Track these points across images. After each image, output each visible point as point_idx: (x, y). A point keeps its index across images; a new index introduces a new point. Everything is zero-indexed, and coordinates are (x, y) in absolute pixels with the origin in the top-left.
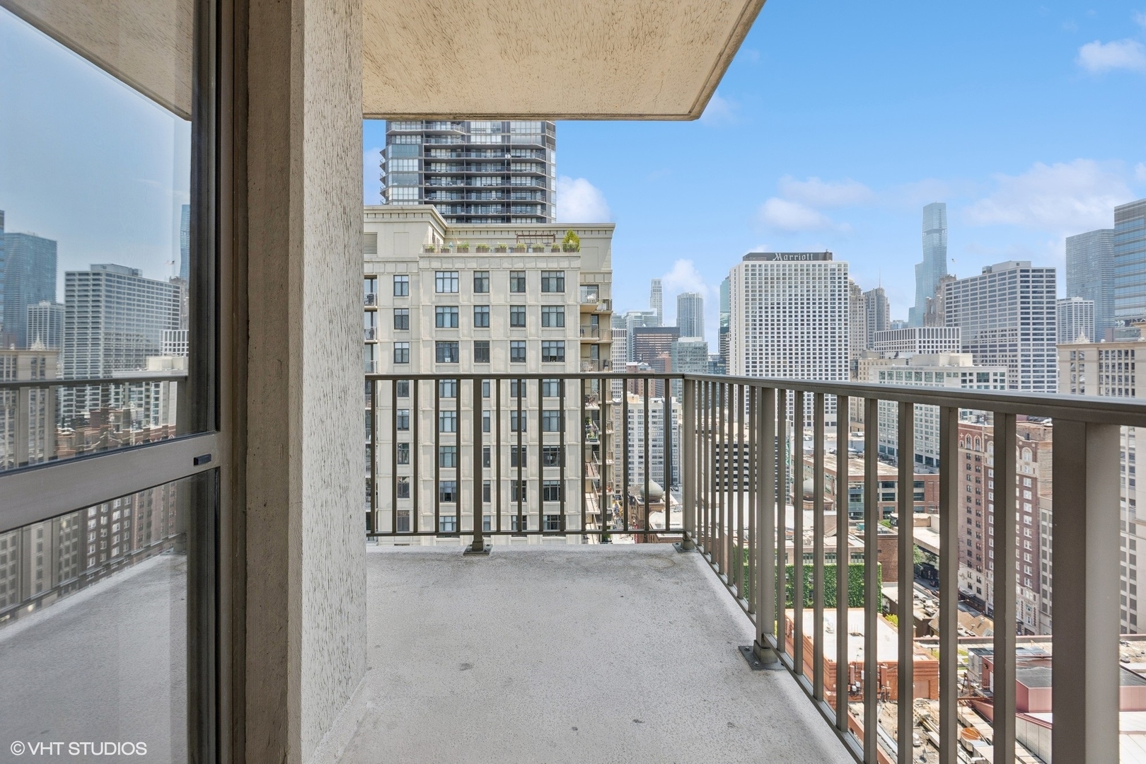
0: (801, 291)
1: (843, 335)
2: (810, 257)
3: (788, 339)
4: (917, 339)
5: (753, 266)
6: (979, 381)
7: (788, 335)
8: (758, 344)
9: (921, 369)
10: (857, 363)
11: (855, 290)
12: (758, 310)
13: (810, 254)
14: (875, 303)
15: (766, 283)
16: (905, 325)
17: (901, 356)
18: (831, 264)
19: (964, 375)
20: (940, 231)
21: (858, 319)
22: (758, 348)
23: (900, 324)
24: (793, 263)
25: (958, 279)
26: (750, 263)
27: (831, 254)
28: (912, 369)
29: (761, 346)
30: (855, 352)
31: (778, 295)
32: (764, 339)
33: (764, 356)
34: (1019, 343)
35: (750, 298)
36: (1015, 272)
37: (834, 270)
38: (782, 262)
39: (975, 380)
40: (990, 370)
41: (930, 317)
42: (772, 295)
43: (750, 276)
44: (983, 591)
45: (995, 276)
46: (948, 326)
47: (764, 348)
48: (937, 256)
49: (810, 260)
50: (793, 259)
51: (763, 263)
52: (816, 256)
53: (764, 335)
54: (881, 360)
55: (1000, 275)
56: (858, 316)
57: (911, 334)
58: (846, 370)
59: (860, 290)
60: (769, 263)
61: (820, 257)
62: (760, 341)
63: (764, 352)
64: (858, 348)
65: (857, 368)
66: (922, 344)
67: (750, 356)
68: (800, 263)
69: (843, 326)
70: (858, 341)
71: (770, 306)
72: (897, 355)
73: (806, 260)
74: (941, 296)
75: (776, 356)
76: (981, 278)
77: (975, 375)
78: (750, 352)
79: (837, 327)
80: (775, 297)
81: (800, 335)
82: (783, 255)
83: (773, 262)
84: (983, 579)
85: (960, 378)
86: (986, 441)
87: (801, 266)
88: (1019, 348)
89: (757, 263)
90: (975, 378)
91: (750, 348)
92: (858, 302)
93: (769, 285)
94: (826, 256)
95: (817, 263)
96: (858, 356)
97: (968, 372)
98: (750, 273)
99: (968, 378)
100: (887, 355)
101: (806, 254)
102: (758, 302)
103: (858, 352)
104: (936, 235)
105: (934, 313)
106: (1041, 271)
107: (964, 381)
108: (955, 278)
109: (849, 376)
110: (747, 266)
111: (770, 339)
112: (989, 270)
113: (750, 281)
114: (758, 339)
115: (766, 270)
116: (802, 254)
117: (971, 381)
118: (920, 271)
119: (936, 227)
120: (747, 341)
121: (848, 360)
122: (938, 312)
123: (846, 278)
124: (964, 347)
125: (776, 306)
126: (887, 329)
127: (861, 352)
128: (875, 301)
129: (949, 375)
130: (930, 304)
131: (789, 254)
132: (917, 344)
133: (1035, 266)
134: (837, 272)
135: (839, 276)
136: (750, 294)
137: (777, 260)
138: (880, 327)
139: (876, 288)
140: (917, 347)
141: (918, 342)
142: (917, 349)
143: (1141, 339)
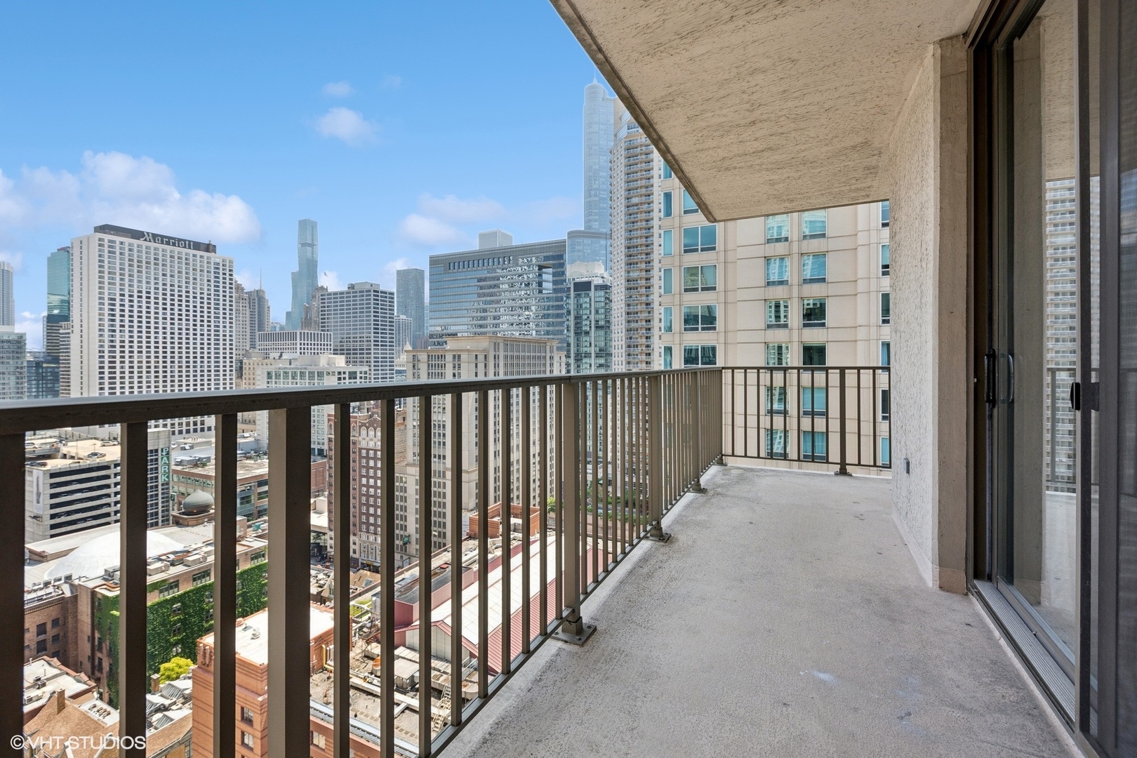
0: (179, 281)
1: (228, 334)
2: (189, 245)
3: (161, 335)
4: (298, 341)
5: (111, 241)
6: (350, 378)
8: (118, 339)
9: (306, 369)
10: (241, 363)
11: (239, 288)
12: (118, 298)
13: (190, 241)
14: (257, 302)
15: (130, 265)
16: (282, 328)
17: (285, 356)
18: (215, 258)
19: (339, 373)
20: (312, 245)
21: (241, 319)
22: (118, 344)
23: (278, 326)
24: (169, 248)
25: (330, 290)
26: (107, 237)
27: (215, 246)
28: (298, 369)
29: (122, 342)
30: (238, 352)
32: (127, 334)
33: (127, 355)
34: (372, 347)
36: (370, 291)
37: (218, 264)
38: (152, 245)
39: (347, 378)
40: (358, 369)
41: (307, 322)
42: (140, 282)
43: (106, 254)
44: (357, 552)
45: (356, 292)
46: (322, 330)
47: (127, 344)
48: (309, 269)
49: (190, 248)
50: (168, 243)
51: (127, 240)
52: (197, 246)
53: (127, 328)
54: (266, 361)
55: (360, 292)
56: (241, 315)
57: (292, 336)
58: (231, 371)
59: (243, 289)
60: (135, 242)
61: (202, 247)
62: (121, 336)
64: (241, 348)
65: (241, 368)
66: (302, 346)
67: (106, 354)
68: (176, 249)
69: (228, 325)
70: (241, 340)
71: (136, 294)
72: (281, 356)
73: (185, 247)
74: (316, 304)
76: (347, 293)
77: (347, 373)
78: (106, 349)
79: (221, 325)
80: (144, 285)
82: (154, 236)
83: (141, 242)
84: (357, 542)
85: (337, 376)
86: (360, 427)
87: (179, 253)
88: (372, 351)
89: (118, 239)
90: (347, 376)
92: (241, 301)
93: (136, 269)
94: (209, 248)
95: (199, 253)
96: (242, 356)
97: (342, 371)
98: (106, 249)
99: (342, 376)
100: (272, 355)
101: (185, 241)
102: (118, 287)
103: (241, 352)
104: (309, 249)
105: (311, 319)
106: (386, 293)
107: (339, 379)
108: (327, 289)
109: (234, 377)
110: (100, 240)
112: (352, 287)
113: (106, 260)
114: (118, 334)
115: (130, 250)
116: (180, 240)
117: (344, 378)
118: (296, 279)
119: (309, 241)
121: (234, 360)
122: (314, 318)
123: (231, 275)
124: (334, 350)
126: (268, 330)
127: (244, 352)
128: (256, 301)
129: (328, 374)
130: (308, 310)
131: (163, 237)
132: (298, 346)
133: (382, 288)
134: (221, 267)
135: (223, 272)
136: (106, 275)
137: (146, 240)
138: (261, 327)
139: (257, 288)
140: (298, 349)
141: (298, 344)
142: (298, 351)
143: (448, 347)
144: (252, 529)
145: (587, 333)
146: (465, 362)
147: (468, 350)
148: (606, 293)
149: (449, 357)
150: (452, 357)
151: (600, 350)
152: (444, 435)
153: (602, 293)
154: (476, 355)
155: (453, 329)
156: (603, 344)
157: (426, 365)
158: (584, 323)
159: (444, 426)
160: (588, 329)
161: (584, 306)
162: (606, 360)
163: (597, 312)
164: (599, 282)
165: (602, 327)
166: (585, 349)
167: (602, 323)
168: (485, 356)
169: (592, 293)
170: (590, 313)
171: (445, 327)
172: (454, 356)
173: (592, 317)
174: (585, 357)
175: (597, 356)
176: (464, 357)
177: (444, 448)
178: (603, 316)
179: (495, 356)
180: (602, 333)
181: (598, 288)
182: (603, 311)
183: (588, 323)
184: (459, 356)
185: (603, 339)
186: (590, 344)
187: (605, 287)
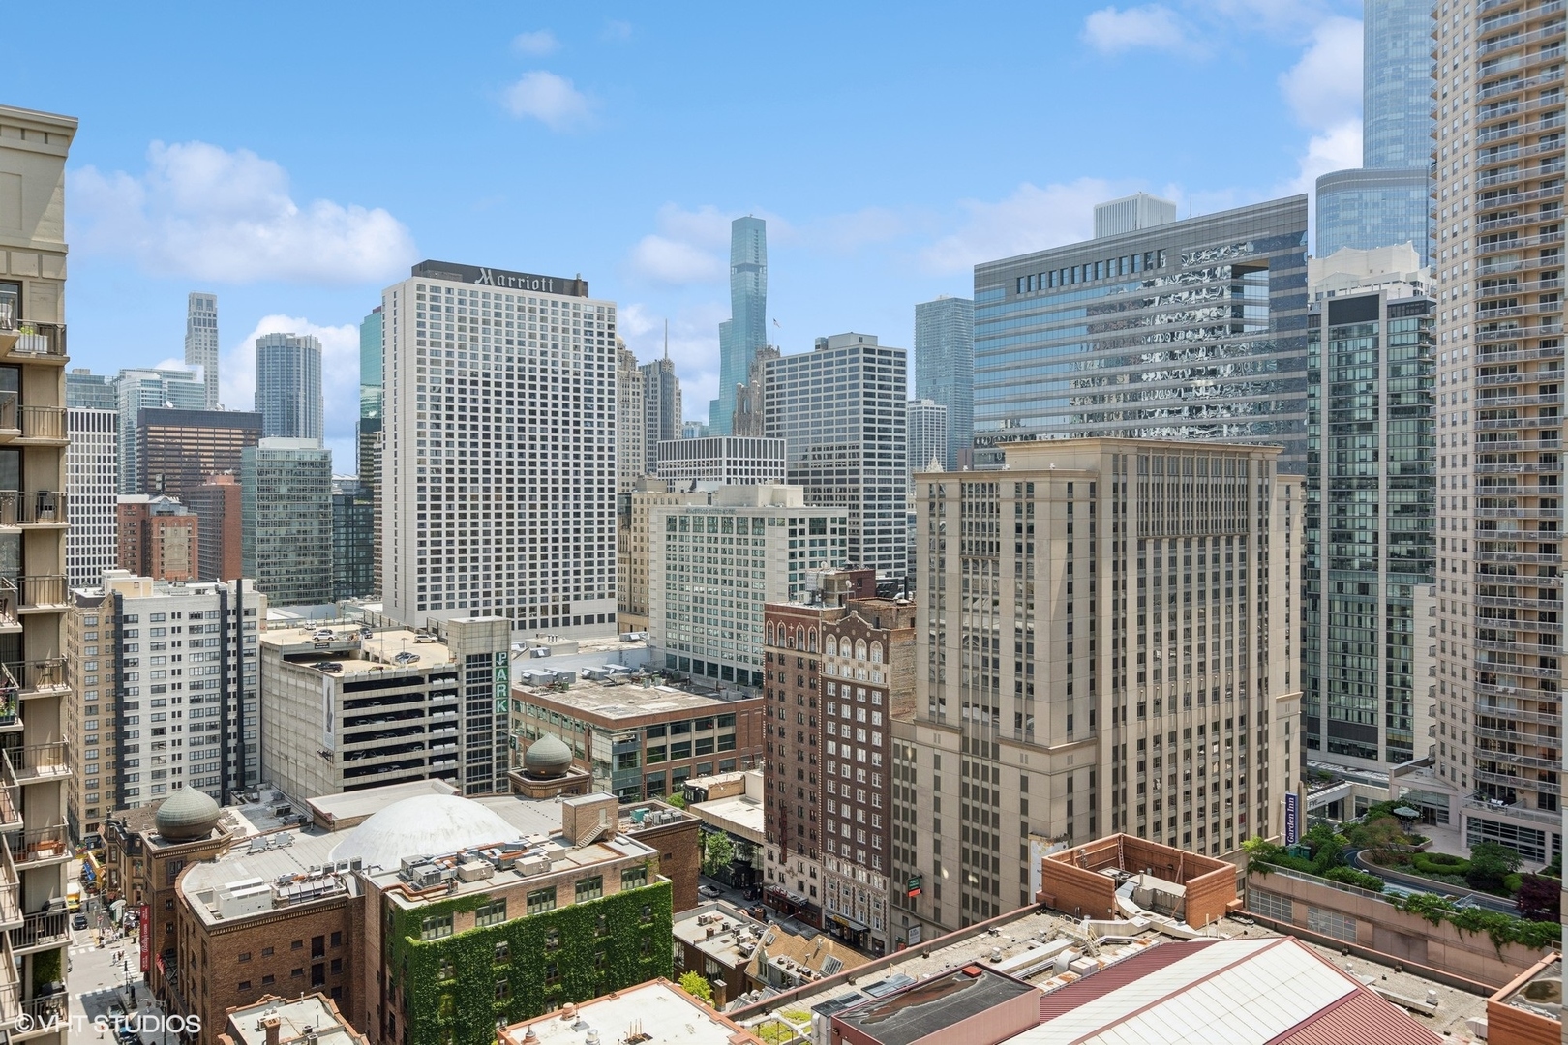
0: (531, 352)
1: (606, 445)
2: (547, 284)
3: (504, 450)
4: (725, 458)
5: (434, 289)
6: (812, 532)
7: (504, 442)
8: (444, 458)
9: (732, 511)
10: (629, 500)
11: (627, 359)
12: (444, 386)
13: (547, 278)
14: (661, 382)
15: (461, 329)
16: (704, 432)
17: (701, 487)
18: (586, 304)
19: (792, 521)
20: (756, 268)
21: (631, 417)
22: (444, 467)
23: (697, 429)
24: (515, 293)
25: (784, 354)
26: (429, 282)
27: (586, 283)
28: (718, 511)
29: (450, 462)
30: (625, 479)
31: (486, 357)
32: (456, 449)
33: (456, 485)
34: (862, 468)
35: (428, 357)
36: (857, 351)
37: (591, 316)
38: (493, 290)
39: (807, 531)
40: (829, 513)
41: (742, 420)
42: (474, 356)
43: (428, 312)
44: (819, 892)
45: (831, 355)
46: (768, 435)
47: (456, 467)
48: (751, 312)
49: (547, 291)
50: (515, 285)
51: (457, 285)
52: (558, 285)
53: (456, 440)
54: (669, 495)
55: (839, 354)
56: (631, 410)
57: (714, 448)
58: (611, 514)
59: (634, 361)
60: (468, 287)
61: (566, 289)
62: (448, 453)
63: (456, 475)
64: (631, 471)
65: (629, 509)
66: (732, 467)
67: (428, 484)
68: (528, 294)
69: (606, 429)
70: (631, 457)
71: (468, 379)
72: (693, 486)
73: (540, 290)
74: (758, 382)
75: (481, 484)
76: (815, 357)
77: (807, 521)
78: (428, 475)
79: (596, 429)
80: (480, 361)
81: (527, 443)
82: (496, 273)
83: (476, 287)
84: (818, 872)
85: (788, 527)
86: (824, 634)
87: (531, 301)
88: (862, 476)
89: (444, 284)
90: (806, 527)
91: (428, 466)
92: (631, 383)
93: (468, 334)
94: (577, 288)
95: (561, 298)
96: (631, 487)
97: (798, 516)
98: (428, 303)
99: (798, 527)
100: (678, 485)
101: (540, 277)
102: (444, 367)
103: (632, 480)
104: (751, 275)
105: (749, 413)
106: (889, 353)
107: (792, 533)
108: (778, 353)
109: (616, 526)
110: (420, 288)
111: (468, 449)
112: (823, 344)
113: (428, 322)
114: (444, 448)
115: (461, 302)
116: (533, 277)
117: (802, 532)
118: (727, 334)
119: (751, 261)
120: (421, 452)
121: (615, 494)
122: (754, 411)
123: (611, 335)
124: (790, 474)
125: (480, 379)
126: (678, 437)
127: (635, 479)
128: (659, 383)
129: (772, 523)
130: (743, 395)
131: (508, 274)
132: (725, 467)
133: (883, 343)
134: (595, 322)
135: (602, 331)
136: (428, 348)
137: (483, 282)
138: (666, 433)
139: (661, 357)
140: (725, 472)
141: (725, 463)
142: (725, 476)
143: (1006, 467)
144: (628, 819)
145: (1367, 427)
146: (1043, 500)
147: (1050, 473)
148: (1422, 321)
149: (1007, 489)
150: (1013, 487)
151: (1403, 470)
152: (996, 663)
153: (1411, 323)
154: (1070, 485)
155: (1029, 424)
156: (1411, 454)
157: (957, 506)
158: (1357, 401)
159: (996, 642)
160: (1370, 416)
161: (1357, 359)
162: (1421, 495)
163: (1395, 372)
164: (1406, 294)
165: (1409, 411)
166: (1359, 468)
167: (1409, 400)
168: (1093, 486)
169: (1381, 325)
170: (1376, 375)
171: (1015, 421)
172: (1018, 486)
173: (1382, 387)
174: (1361, 487)
175: (1395, 485)
176: (1041, 487)
177: (996, 692)
178: (1413, 383)
179: (1115, 486)
180: (1410, 425)
181: (1398, 310)
182: (1412, 368)
183: (1370, 400)
184: (1030, 486)
185: (1412, 440)
186: (1376, 455)
187: (1419, 308)
